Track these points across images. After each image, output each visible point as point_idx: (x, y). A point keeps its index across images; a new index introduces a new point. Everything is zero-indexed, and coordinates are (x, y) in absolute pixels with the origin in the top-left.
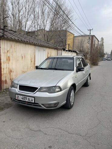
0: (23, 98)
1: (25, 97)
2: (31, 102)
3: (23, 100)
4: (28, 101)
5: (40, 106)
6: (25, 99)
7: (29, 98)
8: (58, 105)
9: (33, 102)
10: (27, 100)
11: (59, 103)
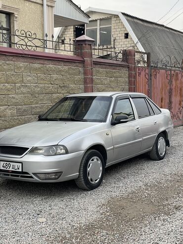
0: (5, 165)
1: (8, 163)
2: (17, 170)
3: (5, 169)
4: (13, 170)
5: (31, 177)
6: (8, 167)
7: (14, 164)
8: (60, 175)
9: (20, 170)
10: (11, 169)
11: (62, 172)
